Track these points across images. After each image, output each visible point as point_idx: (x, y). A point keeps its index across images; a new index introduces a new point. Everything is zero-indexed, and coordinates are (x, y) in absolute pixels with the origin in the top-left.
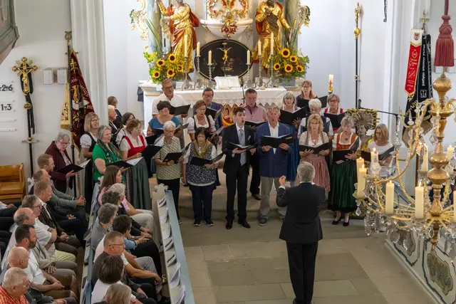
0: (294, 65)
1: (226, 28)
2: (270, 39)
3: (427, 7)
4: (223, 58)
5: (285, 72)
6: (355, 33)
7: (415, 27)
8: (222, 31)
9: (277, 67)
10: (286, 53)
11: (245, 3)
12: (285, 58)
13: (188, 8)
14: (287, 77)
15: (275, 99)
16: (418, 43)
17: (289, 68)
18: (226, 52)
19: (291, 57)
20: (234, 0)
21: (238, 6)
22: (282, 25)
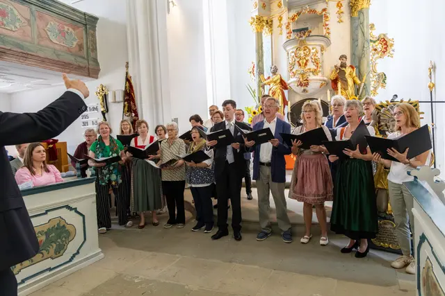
1: (301, 83)
6: (429, 87)
11: (317, 64)
13: (279, 76)
20: (307, 61)
21: (311, 66)
22: (354, 83)
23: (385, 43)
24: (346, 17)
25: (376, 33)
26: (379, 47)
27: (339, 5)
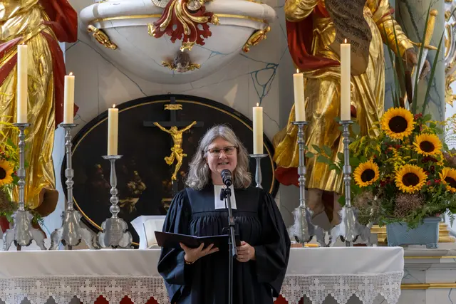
1: (174, 20)
2: (337, 81)
4: (169, 160)
5: (397, 192)
8: (158, 34)
9: (367, 175)
10: (398, 124)
12: (397, 146)
14: (406, 211)
15: (359, 281)
17: (410, 179)
18: (178, 136)
19: (419, 139)
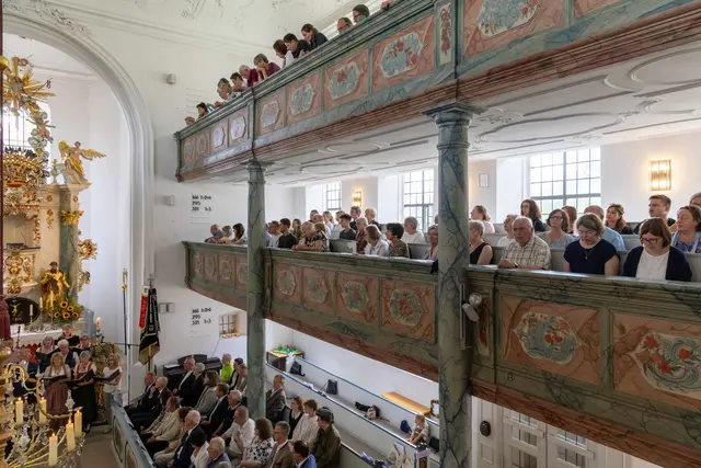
0: (71, 313)
1: (12, 290)
3: (153, 272)
5: (63, 318)
6: (123, 287)
7: (145, 284)
9: (57, 315)
11: (29, 271)
12: (63, 309)
16: (146, 294)
17: (66, 315)
18: (15, 307)
19: (69, 307)
20: (19, 270)
21: (23, 274)
22: (64, 285)
23: (90, 247)
24: (56, 224)
25: (82, 238)
26: (85, 250)
27: (50, 213)
